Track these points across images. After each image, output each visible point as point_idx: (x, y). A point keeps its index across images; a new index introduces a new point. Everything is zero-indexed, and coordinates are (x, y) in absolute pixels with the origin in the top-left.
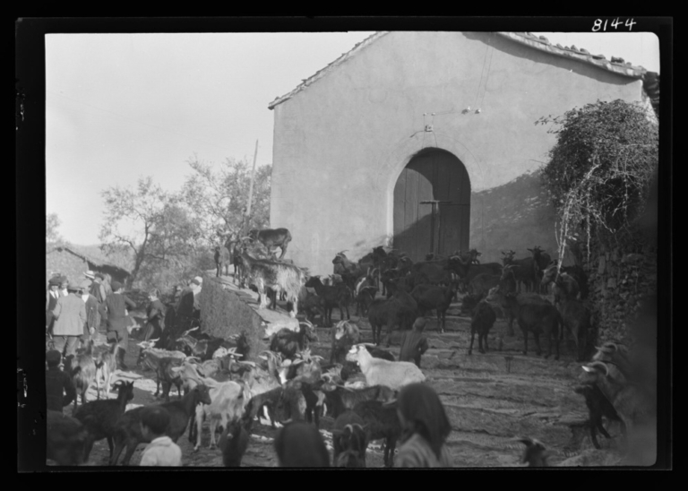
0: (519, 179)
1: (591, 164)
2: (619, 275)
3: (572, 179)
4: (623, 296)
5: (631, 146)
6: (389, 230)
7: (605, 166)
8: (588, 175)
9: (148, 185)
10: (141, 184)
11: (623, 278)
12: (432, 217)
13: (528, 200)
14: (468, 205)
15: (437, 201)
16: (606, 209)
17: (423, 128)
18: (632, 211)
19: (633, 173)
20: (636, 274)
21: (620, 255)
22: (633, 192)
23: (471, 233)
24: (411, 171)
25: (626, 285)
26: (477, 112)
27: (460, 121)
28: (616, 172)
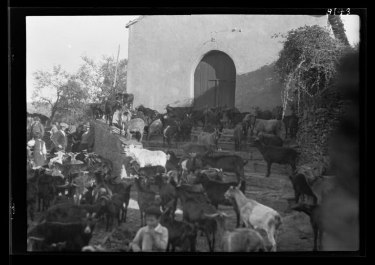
0: (263, 68)
1: (301, 60)
2: (314, 119)
3: (291, 68)
4: (316, 131)
5: (322, 50)
6: (192, 95)
7: (308, 61)
8: (299, 66)
9: (59, 70)
10: (55, 69)
11: (316, 121)
12: (215, 88)
13: (267, 79)
14: (235, 82)
15: (218, 80)
16: (308, 84)
17: (210, 39)
18: (322, 85)
19: (323, 65)
20: (323, 119)
21: (315, 109)
22: (322, 75)
23: (236, 97)
24: (204, 63)
25: (318, 125)
26: (240, 31)
27: (231, 36)
28: (314, 64)
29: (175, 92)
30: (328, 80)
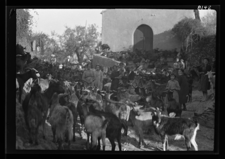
0: (165, 32)
1: (191, 31)
3: (188, 34)
4: (196, 56)
7: (194, 32)
8: (191, 34)
9: (54, 33)
10: (52, 32)
11: (196, 52)
12: (143, 40)
13: (167, 37)
14: (152, 38)
15: (144, 37)
16: (194, 40)
17: (141, 19)
18: (199, 40)
19: (199, 33)
20: (199, 51)
21: (195, 48)
22: (199, 37)
23: (153, 45)
24: (138, 30)
25: (197, 53)
26: (155, 15)
27: (151, 18)
28: (196, 33)
29: (125, 43)
30: (201, 38)
